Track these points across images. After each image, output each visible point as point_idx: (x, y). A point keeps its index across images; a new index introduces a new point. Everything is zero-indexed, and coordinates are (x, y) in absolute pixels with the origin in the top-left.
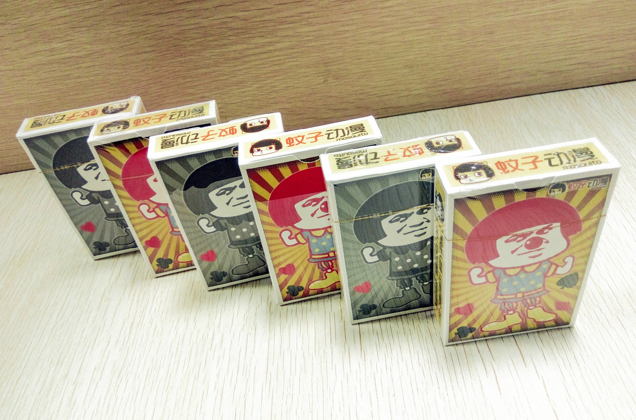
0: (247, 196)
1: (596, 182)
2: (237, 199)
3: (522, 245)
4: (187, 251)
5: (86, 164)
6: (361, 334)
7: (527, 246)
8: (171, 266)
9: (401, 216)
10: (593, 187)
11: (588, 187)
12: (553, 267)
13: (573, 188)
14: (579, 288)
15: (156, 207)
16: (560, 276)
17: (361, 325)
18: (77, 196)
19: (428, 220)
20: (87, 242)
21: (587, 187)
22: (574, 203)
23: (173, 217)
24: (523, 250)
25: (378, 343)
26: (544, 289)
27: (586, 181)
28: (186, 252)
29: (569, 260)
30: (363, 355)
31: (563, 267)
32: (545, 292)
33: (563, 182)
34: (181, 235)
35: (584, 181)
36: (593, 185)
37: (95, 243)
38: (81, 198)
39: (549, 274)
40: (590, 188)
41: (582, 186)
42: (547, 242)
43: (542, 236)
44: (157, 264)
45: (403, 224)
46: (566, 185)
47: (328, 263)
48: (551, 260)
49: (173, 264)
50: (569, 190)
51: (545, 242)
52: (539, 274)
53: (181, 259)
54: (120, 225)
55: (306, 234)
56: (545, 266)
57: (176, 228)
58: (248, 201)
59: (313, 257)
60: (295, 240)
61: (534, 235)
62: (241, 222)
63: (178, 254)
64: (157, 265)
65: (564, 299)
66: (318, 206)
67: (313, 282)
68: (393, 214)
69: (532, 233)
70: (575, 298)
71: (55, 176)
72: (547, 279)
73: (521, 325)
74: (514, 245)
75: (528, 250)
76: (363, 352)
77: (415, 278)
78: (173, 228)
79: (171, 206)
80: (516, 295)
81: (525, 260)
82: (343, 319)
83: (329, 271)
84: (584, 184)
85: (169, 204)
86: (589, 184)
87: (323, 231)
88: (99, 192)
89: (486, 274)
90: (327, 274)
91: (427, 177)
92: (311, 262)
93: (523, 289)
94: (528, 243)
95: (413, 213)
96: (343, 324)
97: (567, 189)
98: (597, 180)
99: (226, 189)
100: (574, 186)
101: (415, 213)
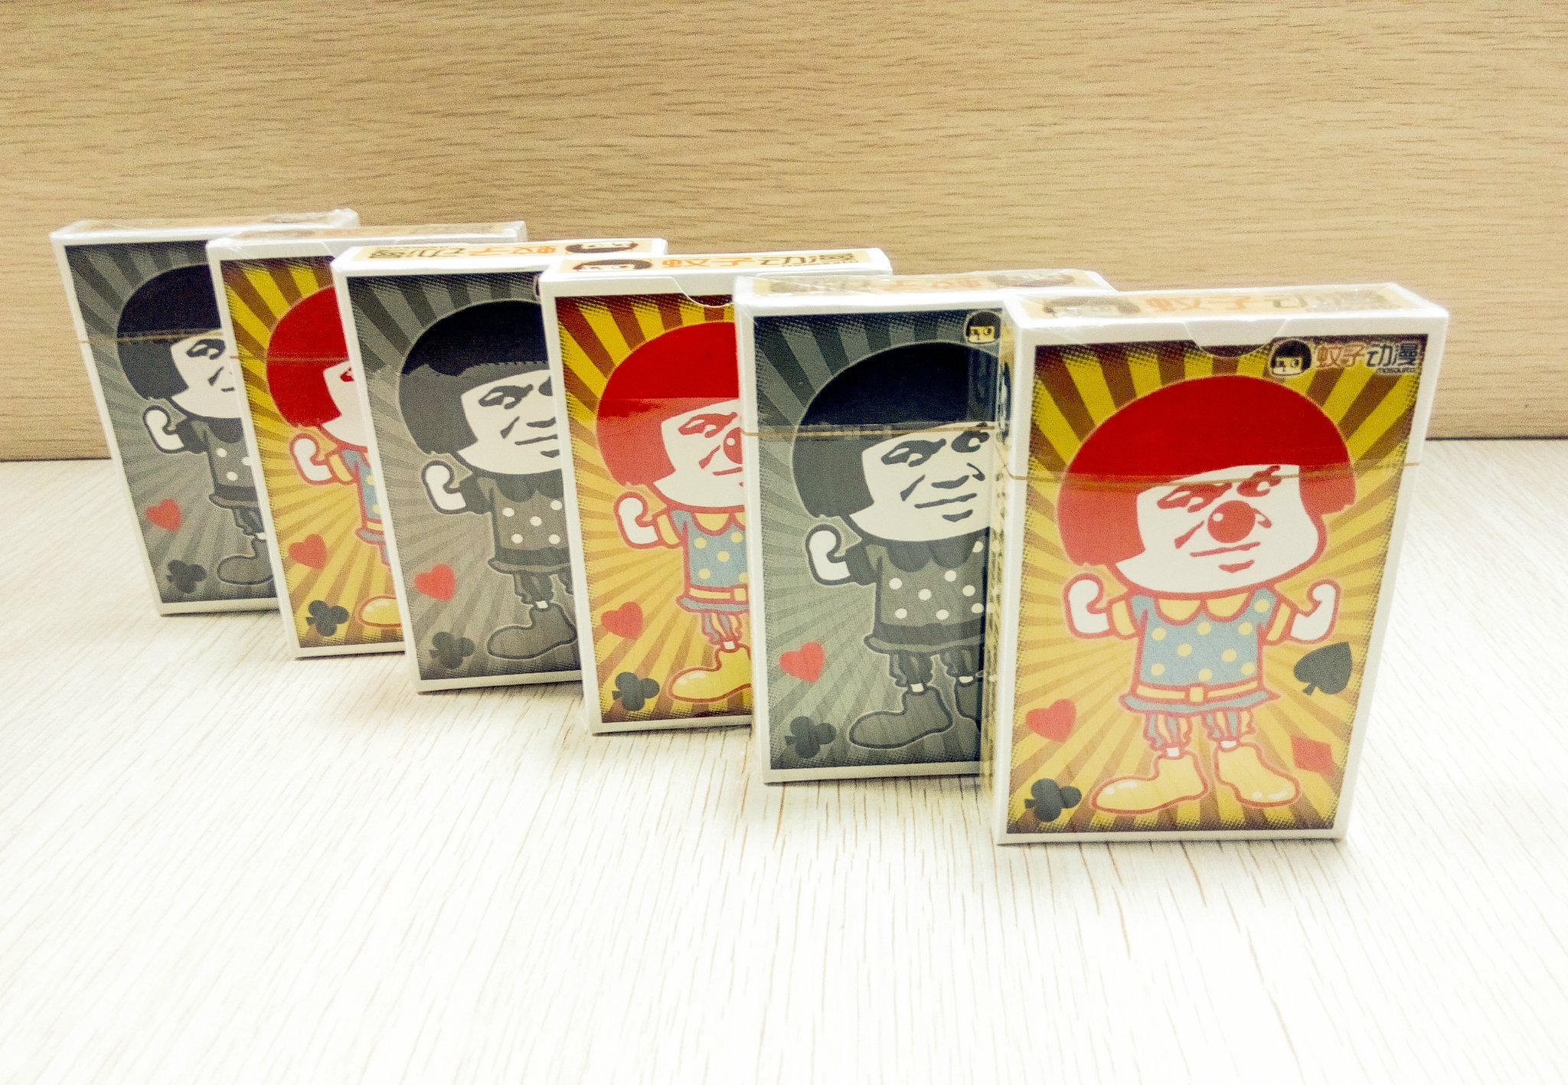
0: (552, 422)
1: (1387, 351)
2: (530, 425)
3: (1202, 523)
4: (389, 594)
5: (194, 339)
6: (785, 805)
7: (1217, 530)
8: (342, 630)
9: (914, 446)
10: (1381, 366)
11: (1369, 364)
12: (1284, 611)
13: (1329, 361)
14: (1355, 698)
15: (333, 453)
16: (1304, 646)
17: (788, 789)
18: (156, 420)
19: (980, 473)
20: (155, 558)
21: (1365, 365)
22: (1334, 410)
23: (372, 488)
24: (1204, 540)
25: (825, 824)
26: (1261, 688)
27: (1363, 348)
28: (387, 597)
29: (1325, 594)
30: (779, 844)
31: (1307, 614)
32: (1263, 695)
33: (1305, 338)
34: (382, 544)
35: (1356, 343)
36: (1382, 359)
37: (174, 566)
38: (165, 429)
39: (1273, 635)
40: (1374, 369)
41: (1351, 359)
42: (1267, 524)
43: (1252, 502)
44: (310, 616)
45: (918, 471)
46: (1312, 350)
47: (729, 619)
48: (1278, 587)
49: (346, 624)
50: (1321, 366)
51: (1259, 523)
52: (1246, 628)
53: (371, 612)
54: (242, 523)
55: (681, 517)
56: (1262, 605)
57: (372, 521)
58: (555, 437)
59: (694, 592)
60: (651, 529)
61: (1232, 495)
62: (531, 493)
63: (364, 599)
64: (308, 619)
65: (1318, 733)
66: (719, 439)
67: (686, 672)
68: (894, 436)
69: (1228, 485)
70: (1346, 732)
71: (116, 357)
72: (1266, 649)
73: (1202, 802)
74: (1181, 519)
75: (1218, 545)
76: (780, 838)
77: (938, 656)
78: (365, 518)
79: (373, 457)
80: (1186, 689)
81: (1208, 576)
82: (746, 771)
83: (729, 645)
84: (1357, 354)
85: (369, 449)
86: (1371, 357)
87: (723, 519)
88: (211, 422)
89: (1111, 603)
90: (722, 654)
91: (983, 339)
92: (688, 609)
93: (1205, 675)
94: (1219, 517)
95: (943, 442)
96: (743, 782)
97: (1315, 363)
98: (1391, 348)
99: (508, 391)
100: (1332, 355)
101: (949, 442)
